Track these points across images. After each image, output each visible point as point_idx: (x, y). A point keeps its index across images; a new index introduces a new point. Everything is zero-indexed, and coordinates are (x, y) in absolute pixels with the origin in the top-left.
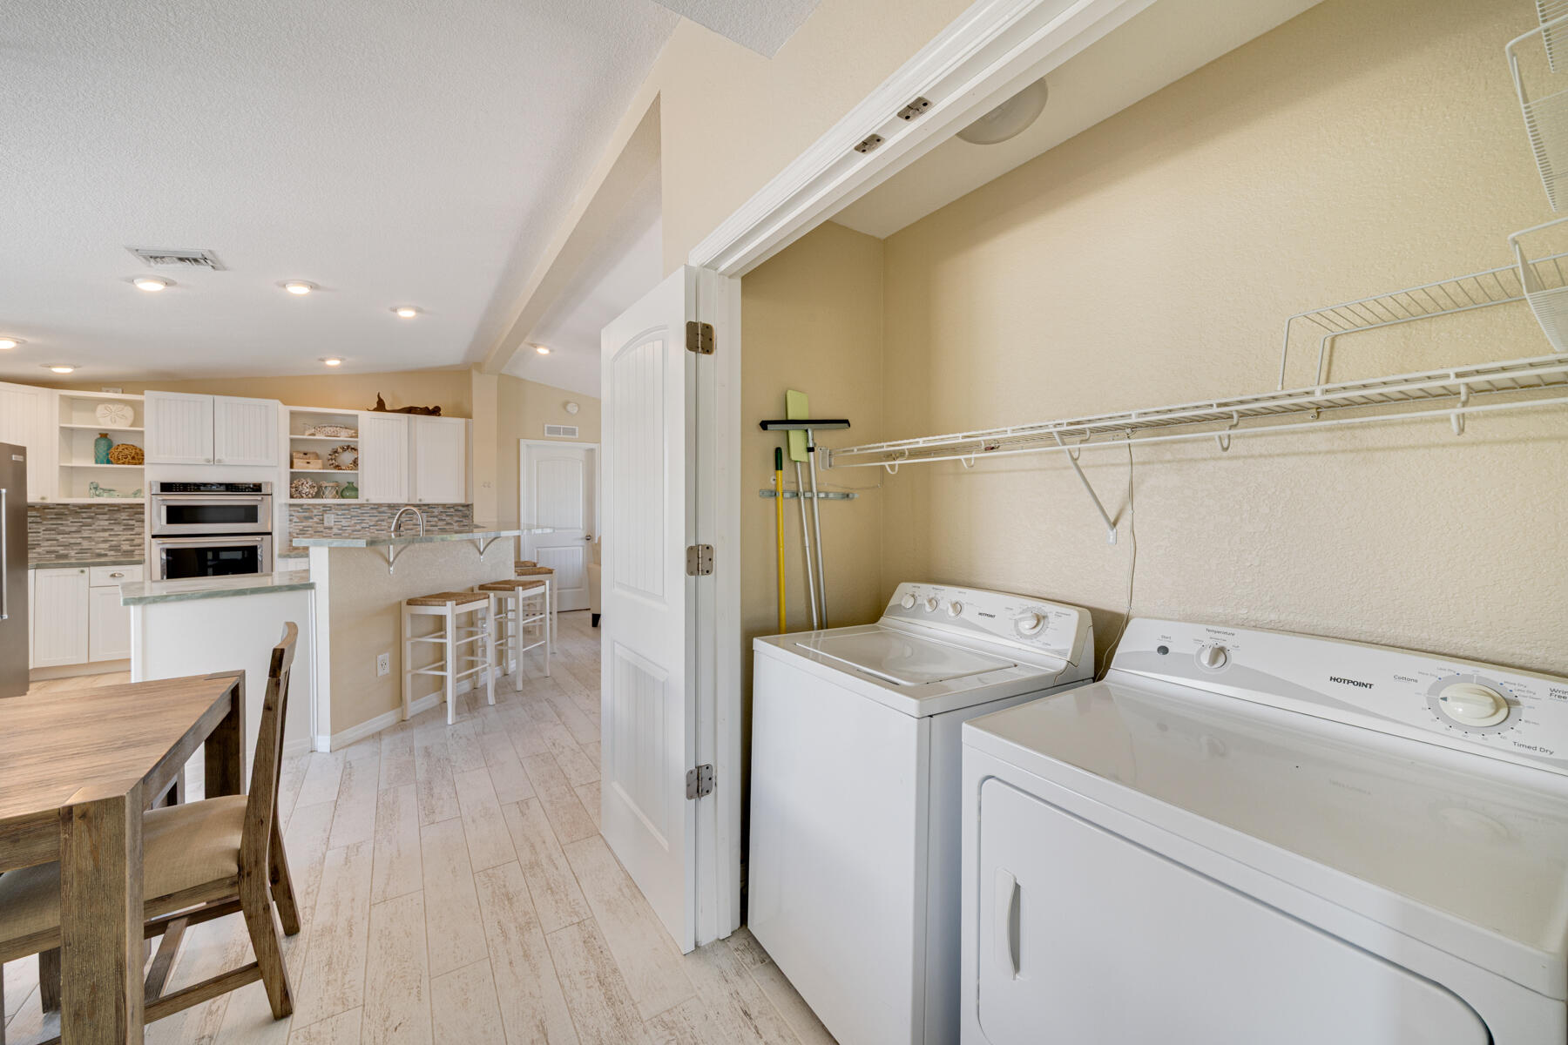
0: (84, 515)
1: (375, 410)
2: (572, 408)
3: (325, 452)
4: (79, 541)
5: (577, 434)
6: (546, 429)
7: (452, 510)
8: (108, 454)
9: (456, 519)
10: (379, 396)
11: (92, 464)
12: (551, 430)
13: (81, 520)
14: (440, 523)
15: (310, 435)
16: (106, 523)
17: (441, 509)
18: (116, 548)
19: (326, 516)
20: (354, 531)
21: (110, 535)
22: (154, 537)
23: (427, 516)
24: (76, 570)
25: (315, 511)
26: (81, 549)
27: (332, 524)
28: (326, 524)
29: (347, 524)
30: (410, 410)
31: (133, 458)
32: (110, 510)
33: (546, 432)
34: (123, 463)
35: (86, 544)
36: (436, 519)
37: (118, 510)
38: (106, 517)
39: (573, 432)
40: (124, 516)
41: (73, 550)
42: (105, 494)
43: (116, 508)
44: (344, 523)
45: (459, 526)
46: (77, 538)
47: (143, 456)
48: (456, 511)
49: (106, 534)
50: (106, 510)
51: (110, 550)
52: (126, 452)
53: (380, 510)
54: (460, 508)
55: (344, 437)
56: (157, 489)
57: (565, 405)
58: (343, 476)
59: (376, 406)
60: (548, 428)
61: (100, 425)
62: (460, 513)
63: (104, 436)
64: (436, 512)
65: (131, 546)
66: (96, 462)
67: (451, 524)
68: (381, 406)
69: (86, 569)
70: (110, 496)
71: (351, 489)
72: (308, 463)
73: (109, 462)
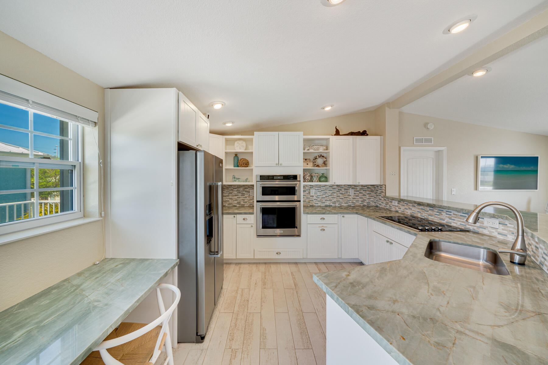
0: (230, 189)
1: (335, 135)
2: (431, 126)
3: (312, 158)
4: (228, 200)
5: (432, 142)
6: (415, 140)
7: (366, 187)
8: (238, 163)
9: (368, 192)
10: (336, 128)
11: (232, 167)
12: (417, 141)
13: (229, 191)
14: (360, 195)
15: (308, 150)
16: (236, 192)
17: (361, 187)
18: (239, 203)
19: (311, 190)
20: (322, 198)
21: (238, 197)
22: (258, 201)
23: (354, 191)
24: (233, 216)
25: (307, 188)
26: (229, 203)
27: (313, 194)
28: (311, 194)
29: (319, 194)
30: (352, 134)
31: (246, 164)
32: (237, 187)
33: (415, 142)
34: (243, 167)
35: (230, 201)
36: (358, 192)
37: (240, 187)
38: (236, 190)
39: (430, 141)
40: (241, 189)
41: (227, 203)
42: (237, 180)
43: (239, 186)
44: (318, 194)
45: (369, 196)
46: (228, 198)
47: (248, 163)
48: (368, 188)
49: (236, 197)
50: (236, 187)
51: (238, 204)
52: (244, 162)
53: (333, 187)
54: (370, 187)
55: (321, 150)
56: (259, 179)
57: (426, 125)
58: (321, 170)
59: (335, 133)
60: (416, 139)
61: (235, 150)
62: (369, 189)
63: (236, 155)
64: (358, 188)
65: (244, 202)
66: (234, 167)
67: (365, 195)
68: (337, 133)
69: (235, 216)
70: (239, 181)
71: (324, 178)
72: (307, 164)
73: (238, 166)
